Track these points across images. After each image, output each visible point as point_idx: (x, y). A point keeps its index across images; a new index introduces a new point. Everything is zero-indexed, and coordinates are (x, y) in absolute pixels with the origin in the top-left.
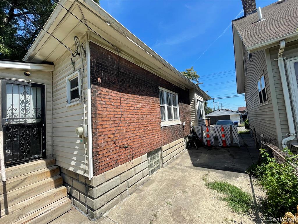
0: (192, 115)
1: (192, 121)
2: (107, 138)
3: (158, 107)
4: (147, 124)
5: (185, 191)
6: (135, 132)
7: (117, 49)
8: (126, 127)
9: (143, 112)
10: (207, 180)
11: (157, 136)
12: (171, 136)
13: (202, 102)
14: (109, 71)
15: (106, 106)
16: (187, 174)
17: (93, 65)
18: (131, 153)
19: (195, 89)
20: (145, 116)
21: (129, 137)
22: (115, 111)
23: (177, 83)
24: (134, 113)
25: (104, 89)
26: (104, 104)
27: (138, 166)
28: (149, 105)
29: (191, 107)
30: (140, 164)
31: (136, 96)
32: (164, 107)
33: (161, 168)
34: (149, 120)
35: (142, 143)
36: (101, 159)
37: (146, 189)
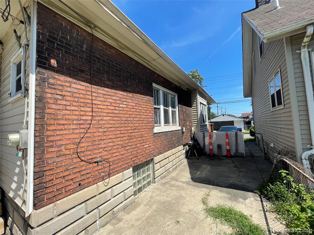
0: (194, 119)
1: (194, 126)
2: (64, 150)
3: (151, 109)
4: (134, 129)
5: (178, 222)
6: (115, 140)
7: (88, 23)
8: (100, 134)
9: (129, 114)
10: (208, 202)
11: (148, 144)
12: (167, 144)
13: (205, 105)
14: (73, 52)
15: (64, 102)
16: (183, 193)
17: (42, 39)
18: (107, 169)
19: (198, 90)
20: (132, 119)
21: (105, 148)
22: (82, 111)
23: (178, 82)
24: (113, 115)
25: (62, 78)
26: (61, 100)
27: (117, 186)
28: (138, 105)
29: (193, 111)
30: (122, 182)
31: (118, 92)
32: (159, 109)
33: (152, 184)
34: (138, 125)
35: (125, 155)
36: (50, 182)
37: (127, 217)
